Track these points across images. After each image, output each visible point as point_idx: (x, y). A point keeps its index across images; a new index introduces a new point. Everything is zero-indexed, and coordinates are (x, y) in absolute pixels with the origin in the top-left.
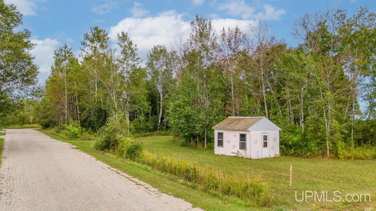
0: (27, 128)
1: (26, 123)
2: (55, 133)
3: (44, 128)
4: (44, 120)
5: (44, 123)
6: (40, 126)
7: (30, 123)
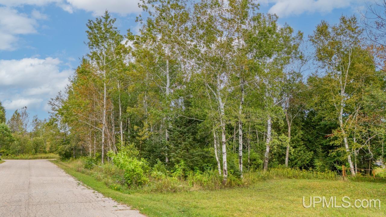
0: (41, 158)
1: (41, 152)
2: (83, 169)
3: (62, 159)
4: (64, 146)
5: (63, 150)
6: (58, 156)
7: (45, 153)
